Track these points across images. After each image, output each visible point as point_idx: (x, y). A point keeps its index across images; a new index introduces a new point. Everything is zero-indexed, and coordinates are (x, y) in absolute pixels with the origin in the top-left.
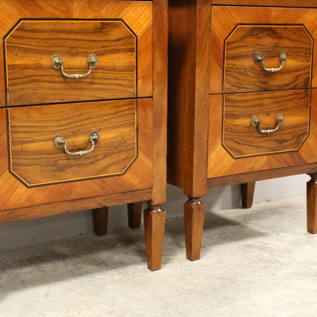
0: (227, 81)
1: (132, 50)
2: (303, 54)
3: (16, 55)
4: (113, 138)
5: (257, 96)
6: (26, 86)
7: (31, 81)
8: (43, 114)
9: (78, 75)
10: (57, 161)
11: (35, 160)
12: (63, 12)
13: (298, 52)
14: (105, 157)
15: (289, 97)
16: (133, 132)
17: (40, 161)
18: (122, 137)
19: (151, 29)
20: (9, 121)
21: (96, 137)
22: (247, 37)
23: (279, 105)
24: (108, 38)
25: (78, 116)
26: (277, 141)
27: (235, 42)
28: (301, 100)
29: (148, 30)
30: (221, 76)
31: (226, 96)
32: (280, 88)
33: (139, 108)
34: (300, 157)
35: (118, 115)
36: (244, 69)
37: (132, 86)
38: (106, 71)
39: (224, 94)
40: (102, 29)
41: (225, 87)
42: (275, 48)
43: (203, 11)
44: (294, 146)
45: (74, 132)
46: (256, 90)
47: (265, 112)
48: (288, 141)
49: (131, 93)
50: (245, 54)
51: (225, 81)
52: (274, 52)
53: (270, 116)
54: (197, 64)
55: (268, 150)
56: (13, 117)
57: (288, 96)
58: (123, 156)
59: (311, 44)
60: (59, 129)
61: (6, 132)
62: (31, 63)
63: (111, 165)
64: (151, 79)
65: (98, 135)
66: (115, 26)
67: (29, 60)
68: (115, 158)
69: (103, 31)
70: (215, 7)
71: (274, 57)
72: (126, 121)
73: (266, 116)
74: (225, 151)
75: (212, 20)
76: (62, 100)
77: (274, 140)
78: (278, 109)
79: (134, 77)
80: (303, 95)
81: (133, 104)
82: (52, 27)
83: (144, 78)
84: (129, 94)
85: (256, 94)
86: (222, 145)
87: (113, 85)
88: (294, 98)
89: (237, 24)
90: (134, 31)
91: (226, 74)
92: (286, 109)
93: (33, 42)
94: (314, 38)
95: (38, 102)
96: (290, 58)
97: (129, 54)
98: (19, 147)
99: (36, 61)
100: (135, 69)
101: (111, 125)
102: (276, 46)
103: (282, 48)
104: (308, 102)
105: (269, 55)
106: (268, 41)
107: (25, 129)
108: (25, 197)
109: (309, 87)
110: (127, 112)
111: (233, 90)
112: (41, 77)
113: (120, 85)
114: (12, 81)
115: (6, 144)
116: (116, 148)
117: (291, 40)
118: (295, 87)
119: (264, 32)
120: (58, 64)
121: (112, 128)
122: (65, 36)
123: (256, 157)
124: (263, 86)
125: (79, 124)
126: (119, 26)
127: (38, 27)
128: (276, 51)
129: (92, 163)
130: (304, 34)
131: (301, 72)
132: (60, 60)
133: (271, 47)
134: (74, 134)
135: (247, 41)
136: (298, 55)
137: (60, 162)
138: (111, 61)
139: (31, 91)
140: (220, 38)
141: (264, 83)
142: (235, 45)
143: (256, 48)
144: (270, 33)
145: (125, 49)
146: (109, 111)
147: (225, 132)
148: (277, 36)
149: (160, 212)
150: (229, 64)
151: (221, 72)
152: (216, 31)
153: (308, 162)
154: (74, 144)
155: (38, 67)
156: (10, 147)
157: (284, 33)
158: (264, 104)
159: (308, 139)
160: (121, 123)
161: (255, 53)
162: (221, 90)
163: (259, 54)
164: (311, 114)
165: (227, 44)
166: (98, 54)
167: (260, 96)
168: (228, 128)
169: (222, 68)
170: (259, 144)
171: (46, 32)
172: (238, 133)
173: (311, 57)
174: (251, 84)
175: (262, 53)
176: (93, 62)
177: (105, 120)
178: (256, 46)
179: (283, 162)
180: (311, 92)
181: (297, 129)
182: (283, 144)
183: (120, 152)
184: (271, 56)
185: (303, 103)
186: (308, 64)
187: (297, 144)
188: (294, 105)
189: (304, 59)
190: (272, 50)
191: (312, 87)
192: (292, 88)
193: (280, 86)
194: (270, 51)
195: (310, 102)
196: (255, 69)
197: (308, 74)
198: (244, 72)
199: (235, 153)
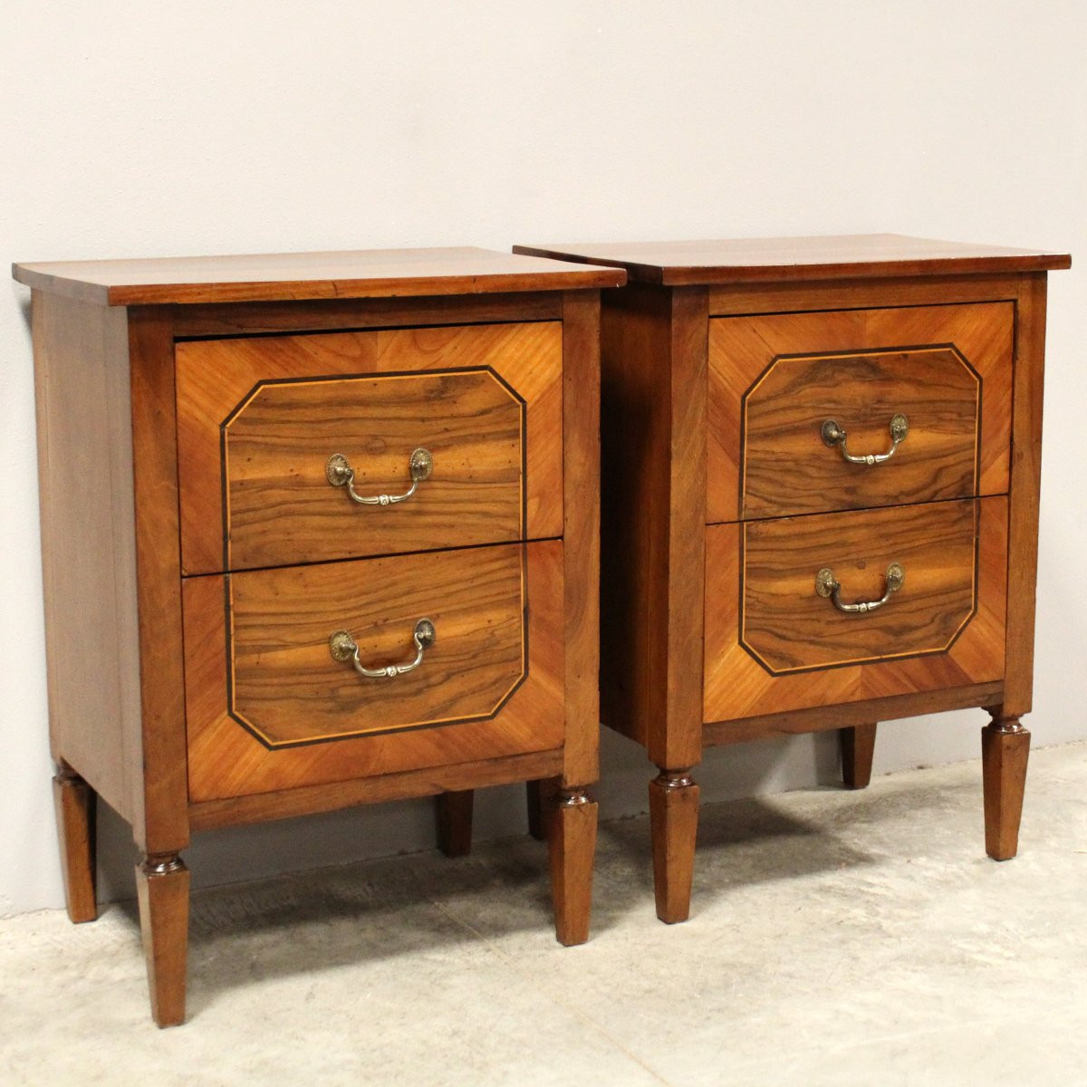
0: (750, 491)
1: (513, 435)
2: (954, 416)
3: (249, 459)
4: (468, 634)
5: (831, 524)
6: (269, 525)
7: (280, 515)
8: (306, 586)
9: (386, 497)
10: (337, 688)
11: (288, 688)
12: (354, 359)
13: (938, 412)
14: (448, 677)
15: (920, 522)
16: (515, 620)
17: (297, 690)
18: (490, 630)
19: (559, 384)
20: (231, 603)
21: (428, 634)
22: (800, 384)
23: (891, 541)
24: (456, 410)
25: (386, 587)
26: (888, 630)
27: (770, 398)
28: (952, 526)
29: (551, 386)
30: (737, 481)
31: (748, 526)
32: (893, 502)
33: (530, 564)
34: (952, 667)
35: (483, 580)
36: (796, 461)
37: (513, 516)
38: (451, 485)
39: (745, 523)
40: (443, 392)
41: (746, 506)
42: (877, 406)
43: (688, 334)
44: (934, 640)
45: (376, 624)
46: (827, 508)
47: (853, 560)
48: (917, 628)
49: (511, 531)
50: (797, 424)
51: (747, 492)
52: (872, 415)
53: (867, 568)
54: (674, 455)
55: (864, 651)
56: (239, 596)
57: (915, 518)
58: (491, 674)
59: (976, 389)
60: (342, 617)
61: (223, 627)
62: (282, 475)
63: (462, 696)
64: (560, 498)
65: (432, 630)
66: (473, 383)
67: (276, 470)
68: (472, 680)
69: (444, 396)
70: (716, 320)
71: (874, 427)
73: (856, 570)
74: (749, 658)
75: (711, 352)
76: (350, 553)
77: (879, 628)
78: (890, 550)
79: (518, 494)
80: (955, 516)
81: (516, 555)
82: (330, 394)
83: (541, 495)
84: (505, 533)
85: (829, 518)
86: (741, 643)
87: (469, 516)
88: (932, 524)
89: (774, 356)
90: (519, 392)
91: (747, 475)
92: (911, 552)
93: (286, 430)
94: (984, 376)
95: (297, 559)
96: (920, 427)
97: (507, 442)
98: (252, 659)
99: (292, 470)
100: (521, 476)
101: (465, 606)
102: (880, 401)
103: (895, 404)
104: (972, 530)
105: (860, 424)
106: (856, 391)
107: (267, 620)
108: (263, 770)
109: (972, 493)
110: (500, 575)
111: (768, 510)
112: (303, 505)
113: (486, 514)
114: (239, 517)
116: (474, 657)
117: (920, 383)
118: (932, 497)
119: (847, 370)
120: (341, 476)
121: (466, 611)
122: (359, 412)
124: (846, 497)
125: (389, 604)
126: (483, 381)
127: (297, 396)
128: (880, 412)
129: (419, 692)
130: (954, 367)
131: (951, 460)
132: (346, 466)
133: (865, 406)
134: (378, 628)
135: (802, 393)
137: (344, 692)
138: (464, 461)
139: (281, 537)
140: (732, 392)
141: (850, 491)
142: (772, 405)
143: (825, 409)
144: (864, 370)
145: (497, 433)
146: (458, 574)
147: (746, 612)
148: (882, 377)
149: (583, 805)
150: (756, 451)
151: (735, 471)
152: (720, 377)
153: (975, 679)
154: (378, 650)
155: (298, 483)
156: (233, 658)
157: (901, 369)
158: (851, 541)
159: (973, 621)
160: (487, 600)
161: (822, 422)
162: (736, 512)
163: (833, 423)
164: (980, 561)
165: (750, 405)
166: (433, 448)
167: (839, 523)
168: (756, 603)
169: (738, 460)
170: (838, 639)
171: (315, 406)
172: (783, 613)
173: (975, 422)
174: (813, 495)
175: (842, 420)
176: (421, 466)
177: (449, 595)
178: (827, 405)
179: (906, 682)
180: (979, 508)
181: (942, 599)
182: (905, 638)
183: (484, 665)
184: (865, 425)
185: (957, 535)
186: (968, 438)
187: (943, 637)
188: (931, 541)
189: (957, 428)
190: (869, 412)
191: (981, 494)
192: (927, 499)
193: (890, 496)
194: (864, 414)
195: (978, 532)
196: (823, 459)
197: (970, 463)
198: (796, 467)
199: (775, 661)
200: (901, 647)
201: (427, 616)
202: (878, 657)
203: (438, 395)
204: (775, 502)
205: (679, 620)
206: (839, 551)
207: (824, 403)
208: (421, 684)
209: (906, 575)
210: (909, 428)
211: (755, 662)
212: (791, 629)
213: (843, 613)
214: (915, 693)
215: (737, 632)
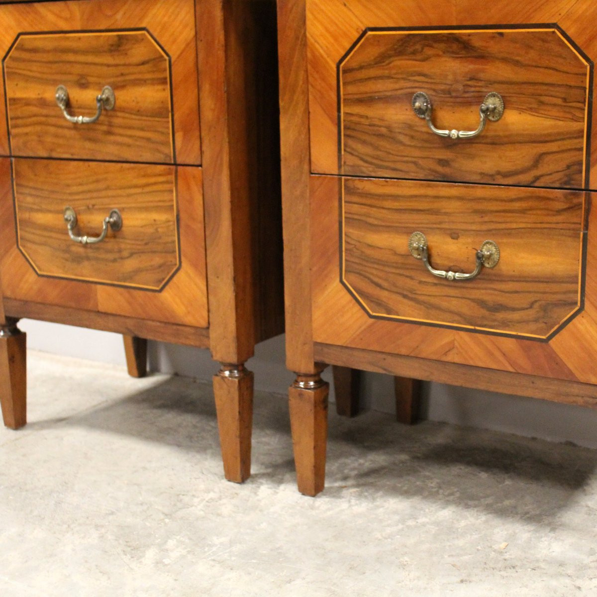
0: (348, 150)
1: (163, 81)
2: (559, 102)
3: (17, 84)
4: (142, 227)
5: (422, 191)
7: (34, 124)
8: (50, 173)
9: (81, 118)
11: (45, 239)
12: (66, 19)
13: (541, 95)
14: (131, 255)
15: (517, 205)
16: (171, 223)
19: (193, 45)
20: (14, 177)
22: (390, 57)
23: (486, 219)
24: (128, 60)
26: (482, 303)
27: (361, 68)
29: (188, 45)
30: (335, 138)
31: (346, 180)
32: (488, 180)
33: (180, 182)
34: (552, 357)
36: (389, 128)
37: (166, 144)
38: (127, 115)
39: (343, 177)
40: (119, 46)
41: (345, 163)
42: (470, 83)
43: (290, 6)
44: (533, 326)
45: (88, 207)
46: (421, 176)
47: (446, 229)
48: (514, 309)
49: (167, 156)
50: (388, 94)
51: (345, 150)
52: (465, 92)
53: (460, 240)
54: (281, 111)
55: (457, 318)
56: (17, 173)
57: (512, 200)
58: (157, 260)
59: (585, 74)
61: (11, 192)
62: (34, 97)
63: (140, 270)
64: (197, 134)
66: (137, 40)
67: (31, 92)
68: (146, 261)
69: (119, 49)
71: (467, 104)
72: (160, 201)
73: (449, 240)
74: (349, 297)
75: (308, 23)
77: (473, 300)
78: (484, 227)
79: (168, 128)
81: (170, 174)
82: (55, 44)
83: (186, 131)
84: (163, 156)
85: (422, 185)
86: (342, 282)
87: (138, 139)
88: (531, 209)
89: (364, 29)
90: (166, 48)
92: (508, 233)
93: (35, 67)
94: (595, 61)
95: (45, 155)
96: (517, 109)
97: (160, 87)
98: (26, 215)
100: (170, 114)
101: (139, 205)
102: (471, 79)
103: (490, 83)
104: (580, 223)
105: (452, 100)
106: (449, 67)
108: (35, 288)
109: (581, 185)
110: (160, 187)
111: (364, 169)
112: (46, 119)
114: (14, 121)
115: (12, 209)
116: (146, 244)
117: (517, 63)
118: (534, 182)
119: (435, 45)
121: (141, 210)
122: (71, 57)
123: (423, 327)
124: (440, 169)
125: (95, 195)
126: (143, 39)
128: (473, 89)
129: (114, 261)
130: (558, 49)
131: (553, 147)
133: (456, 81)
134: (89, 210)
135: (391, 65)
136: (542, 103)
137: (75, 249)
138: (134, 98)
140: (328, 60)
141: (443, 162)
142: (363, 74)
143: (415, 81)
144: (455, 46)
145: (153, 79)
146: (134, 182)
147: (346, 256)
148: (476, 54)
150: (352, 115)
151: (335, 131)
152: (317, 46)
153: (581, 378)
155: (43, 103)
156: (17, 213)
157: (494, 48)
158: (444, 211)
159: (578, 317)
160: (152, 204)
161: (413, 93)
162: (336, 167)
163: (423, 96)
164: (589, 257)
165: (345, 72)
166: (116, 87)
167: (430, 192)
168: (355, 250)
169: (336, 121)
170: (433, 300)
171: (48, 51)
172: (378, 264)
173: (584, 110)
174: (407, 162)
175: (431, 92)
177: (129, 196)
178: (417, 78)
180: (589, 202)
181: (542, 287)
182: (500, 316)
183: (154, 252)
184: (458, 100)
185: (560, 226)
186: (575, 126)
187: (543, 325)
188: (529, 226)
189: (561, 114)
190: (461, 88)
191: (591, 188)
192: (525, 184)
193: (487, 175)
194: (457, 91)
195: (586, 227)
196: (416, 128)
197: (578, 153)
198: (388, 134)
199: (372, 304)
200: (496, 323)
201: (117, 208)
202: (472, 327)
203: (118, 46)
204: (371, 163)
205: (291, 250)
206: (433, 218)
207: (414, 76)
208: (116, 256)
209: (503, 254)
210: (504, 108)
211: (354, 301)
212: (386, 280)
213: (435, 276)
214: (511, 372)
215: (338, 270)
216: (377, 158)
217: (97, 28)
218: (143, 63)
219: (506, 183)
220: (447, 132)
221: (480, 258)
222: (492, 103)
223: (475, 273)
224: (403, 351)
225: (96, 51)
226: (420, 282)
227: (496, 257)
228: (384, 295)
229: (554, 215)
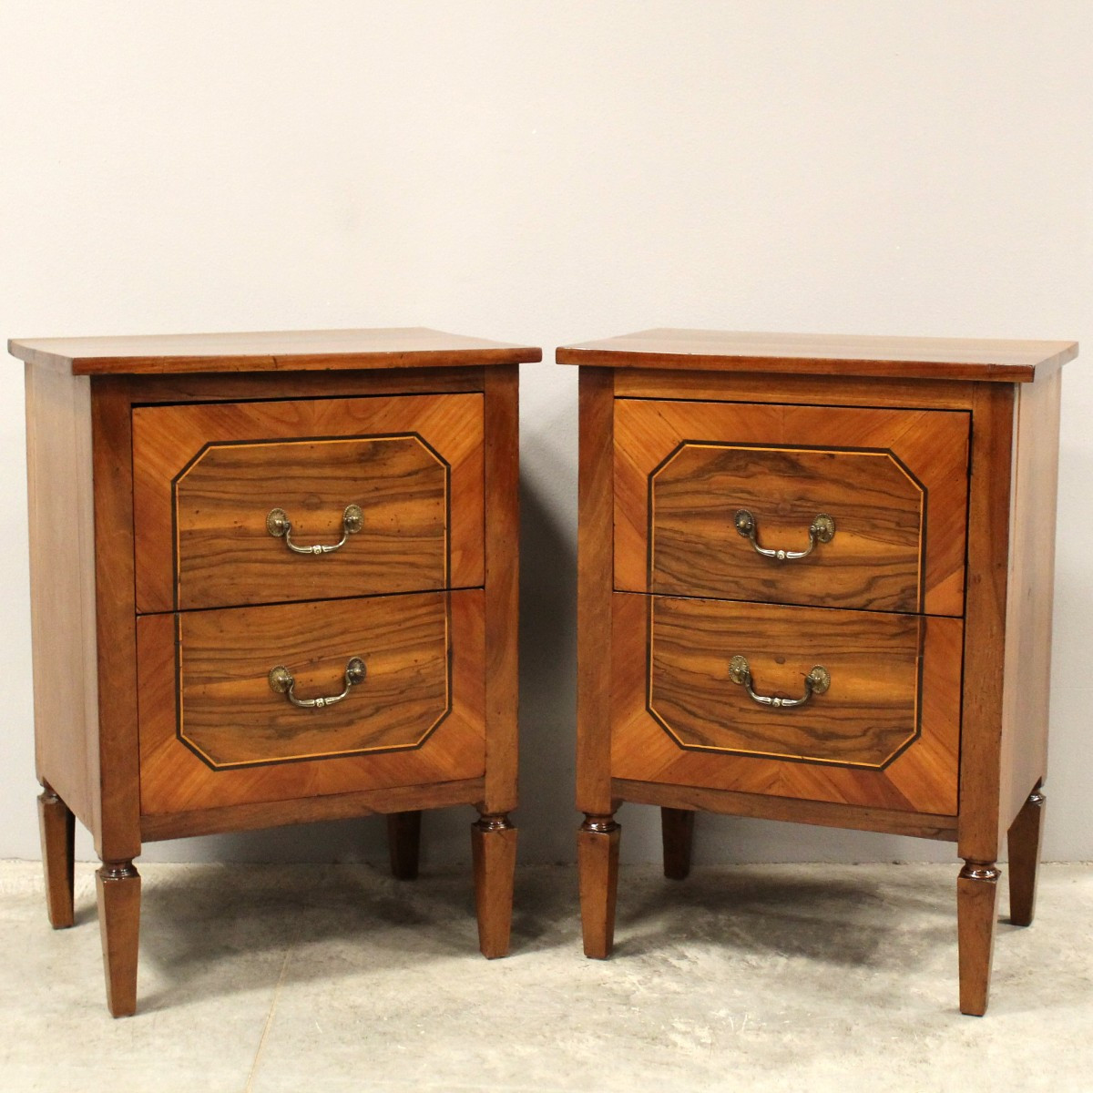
0: (659, 566)
1: (438, 494)
4: (396, 672)
5: (746, 613)
6: (215, 571)
7: (225, 562)
8: (248, 625)
9: (320, 547)
10: (276, 717)
11: (231, 716)
12: (293, 425)
13: (872, 518)
14: (377, 711)
15: (851, 628)
16: (440, 660)
17: (239, 718)
18: (416, 670)
19: (480, 449)
20: (181, 639)
21: (357, 670)
22: (710, 471)
23: (815, 643)
24: (391, 471)
25: (321, 628)
26: (810, 731)
27: (677, 481)
29: (474, 450)
31: (655, 599)
32: (818, 603)
33: (453, 611)
34: (889, 787)
35: (409, 624)
36: (707, 545)
38: (380, 538)
39: (653, 596)
40: (374, 455)
41: (654, 580)
42: (798, 503)
44: (866, 755)
45: (312, 661)
46: (743, 597)
47: (771, 653)
48: (845, 737)
49: (436, 580)
50: (708, 509)
51: (655, 567)
53: (786, 664)
55: (784, 747)
57: (844, 624)
58: (417, 708)
59: (919, 500)
60: (281, 654)
61: (172, 660)
63: (389, 728)
65: (363, 667)
66: (402, 448)
67: (222, 522)
68: (399, 713)
69: (375, 458)
70: (621, 402)
71: (795, 524)
72: (425, 637)
73: (774, 664)
74: (656, 725)
77: (800, 728)
78: (814, 651)
79: (443, 548)
81: (441, 602)
83: (464, 549)
84: (431, 582)
85: (743, 606)
86: (648, 710)
87: (397, 565)
88: (865, 633)
89: (681, 441)
90: (443, 456)
91: (656, 551)
92: (839, 658)
94: (929, 488)
96: (848, 531)
97: (433, 501)
99: (236, 522)
100: (445, 532)
101: (392, 646)
102: (800, 499)
103: (821, 504)
104: (915, 648)
105: (778, 519)
106: (777, 486)
107: (213, 655)
109: (915, 609)
110: (425, 620)
111: (678, 588)
112: (245, 554)
113: (412, 565)
116: (401, 693)
117: (848, 485)
118: (867, 605)
119: (762, 463)
120: (280, 528)
121: (394, 652)
122: (297, 472)
123: (744, 759)
124: (763, 589)
125: (323, 643)
126: (411, 446)
128: (801, 509)
129: (350, 724)
130: (891, 473)
131: (887, 570)
132: (285, 520)
133: (784, 500)
134: (313, 664)
135: (712, 480)
136: (875, 526)
138: (393, 517)
140: (639, 471)
141: (769, 583)
143: (737, 498)
144: (783, 465)
145: (423, 492)
146: (388, 618)
147: (654, 681)
148: (802, 474)
150: (664, 530)
151: (644, 545)
152: (626, 455)
154: (312, 684)
157: (823, 469)
158: (767, 633)
159: (915, 744)
160: (413, 642)
161: (736, 511)
162: (645, 585)
163: (747, 514)
165: (657, 484)
166: (364, 505)
167: (755, 613)
168: (664, 675)
169: (646, 536)
170: (755, 729)
172: (692, 690)
173: (918, 534)
174: (728, 581)
175: (757, 511)
176: (352, 521)
177: (378, 636)
178: (740, 495)
179: (833, 791)
180: (924, 626)
182: (831, 744)
183: (411, 700)
184: (784, 520)
185: (895, 650)
186: (909, 550)
187: (878, 753)
188: (863, 650)
189: (896, 538)
190: (789, 507)
191: (927, 612)
192: (859, 606)
193: (815, 597)
194: (783, 509)
195: (922, 651)
196: (739, 547)
197: (911, 577)
198: (707, 551)
199: (684, 734)
200: (826, 752)
201: (358, 655)
202: (800, 757)
203: (371, 456)
204: (685, 582)
206: (756, 641)
207: (737, 492)
208: (353, 717)
209: (833, 679)
210: (835, 530)
211: (663, 732)
212: (700, 707)
213: (759, 703)
214: (843, 805)
215: (644, 697)
216: (694, 576)
217: (341, 433)
218: (409, 474)
219: (837, 605)
220: (774, 552)
221: (810, 684)
222: (821, 524)
223: (804, 699)
224: (720, 785)
225: (338, 462)
226: (741, 710)
227: (825, 683)
228: (699, 724)
229: (889, 639)
